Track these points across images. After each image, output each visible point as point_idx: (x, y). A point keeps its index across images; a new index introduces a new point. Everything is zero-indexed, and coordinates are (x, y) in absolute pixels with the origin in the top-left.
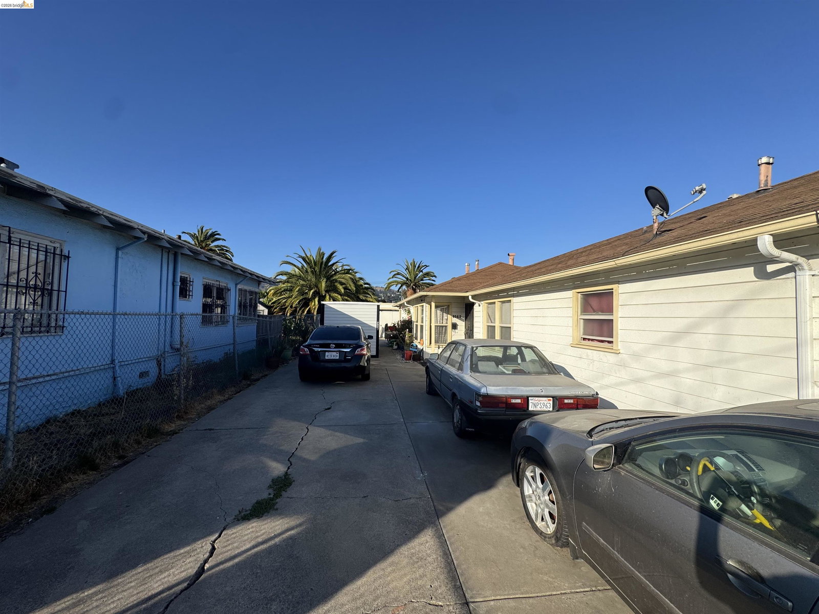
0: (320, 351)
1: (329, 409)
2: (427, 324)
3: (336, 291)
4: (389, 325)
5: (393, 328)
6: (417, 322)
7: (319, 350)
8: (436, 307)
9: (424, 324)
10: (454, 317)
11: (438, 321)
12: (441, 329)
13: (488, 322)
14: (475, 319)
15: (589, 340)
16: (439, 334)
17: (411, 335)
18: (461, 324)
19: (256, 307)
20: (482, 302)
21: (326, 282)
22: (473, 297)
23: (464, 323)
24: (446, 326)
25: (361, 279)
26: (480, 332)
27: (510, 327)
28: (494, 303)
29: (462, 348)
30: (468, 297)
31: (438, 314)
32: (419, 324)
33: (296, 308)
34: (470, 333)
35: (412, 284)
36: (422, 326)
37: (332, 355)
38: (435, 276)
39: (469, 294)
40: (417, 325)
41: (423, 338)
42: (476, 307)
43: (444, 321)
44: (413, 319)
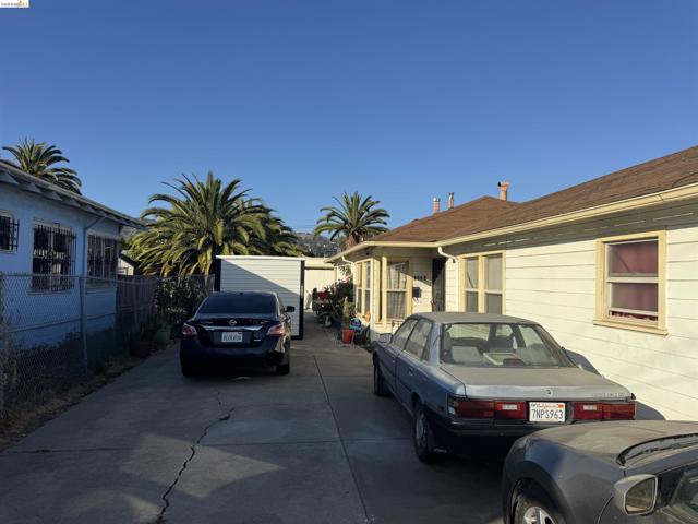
0: (215, 330)
1: (226, 419)
2: (375, 289)
3: (238, 238)
4: (318, 291)
5: (325, 295)
6: (361, 285)
7: (213, 328)
8: (389, 263)
9: (371, 290)
10: (415, 278)
11: (392, 284)
12: (396, 297)
13: (466, 286)
14: (448, 282)
15: (621, 314)
16: (394, 304)
17: (352, 306)
18: (427, 290)
19: (115, 263)
20: (458, 257)
21: (225, 225)
22: (445, 249)
23: (430, 287)
24: (404, 293)
26: (455, 302)
27: (501, 295)
28: (476, 258)
29: (427, 326)
30: (437, 248)
31: (392, 274)
32: (364, 288)
33: (177, 265)
34: (439, 301)
35: (353, 230)
36: (368, 293)
37: (232, 336)
38: (388, 216)
39: (439, 245)
40: (360, 291)
41: (369, 310)
42: (449, 265)
43: (401, 285)
44: (355, 282)
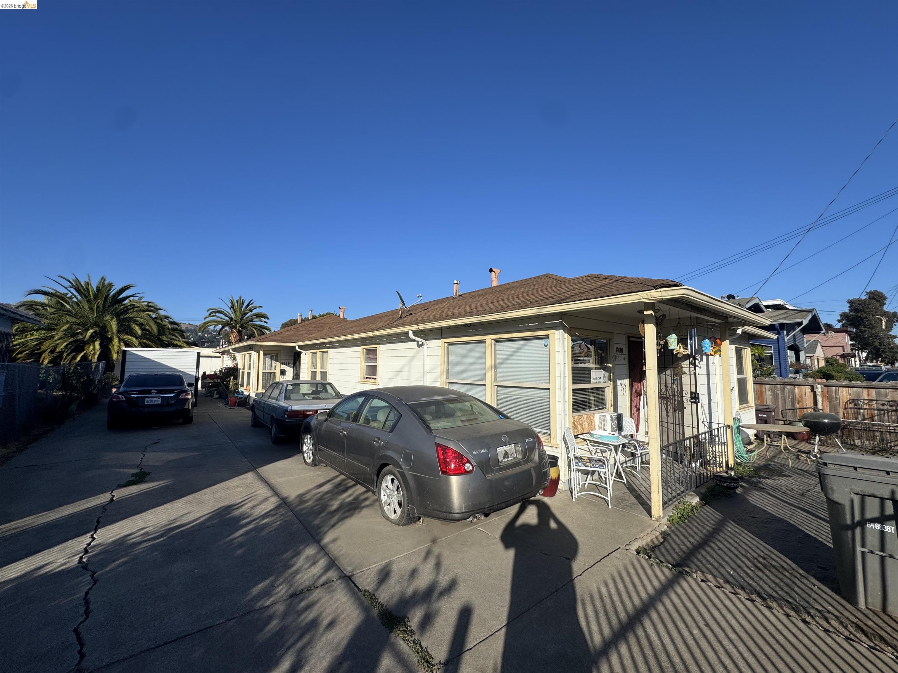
0: (140, 397)
1: (157, 443)
2: (254, 371)
3: (130, 332)
5: (214, 376)
6: (244, 369)
7: (138, 396)
8: (265, 354)
9: (251, 371)
10: (282, 364)
11: (267, 367)
12: (269, 375)
13: (312, 368)
14: (302, 366)
16: (267, 380)
17: (237, 382)
18: (290, 371)
20: (308, 352)
22: (300, 347)
23: (292, 369)
24: (274, 373)
25: (167, 317)
26: (305, 375)
27: (326, 372)
28: (316, 353)
30: (295, 347)
31: (267, 361)
32: (246, 371)
34: (297, 375)
35: (238, 326)
36: (249, 374)
37: (153, 400)
39: (296, 345)
40: (243, 373)
41: (249, 384)
42: (302, 356)
43: (273, 368)
44: (239, 366)
